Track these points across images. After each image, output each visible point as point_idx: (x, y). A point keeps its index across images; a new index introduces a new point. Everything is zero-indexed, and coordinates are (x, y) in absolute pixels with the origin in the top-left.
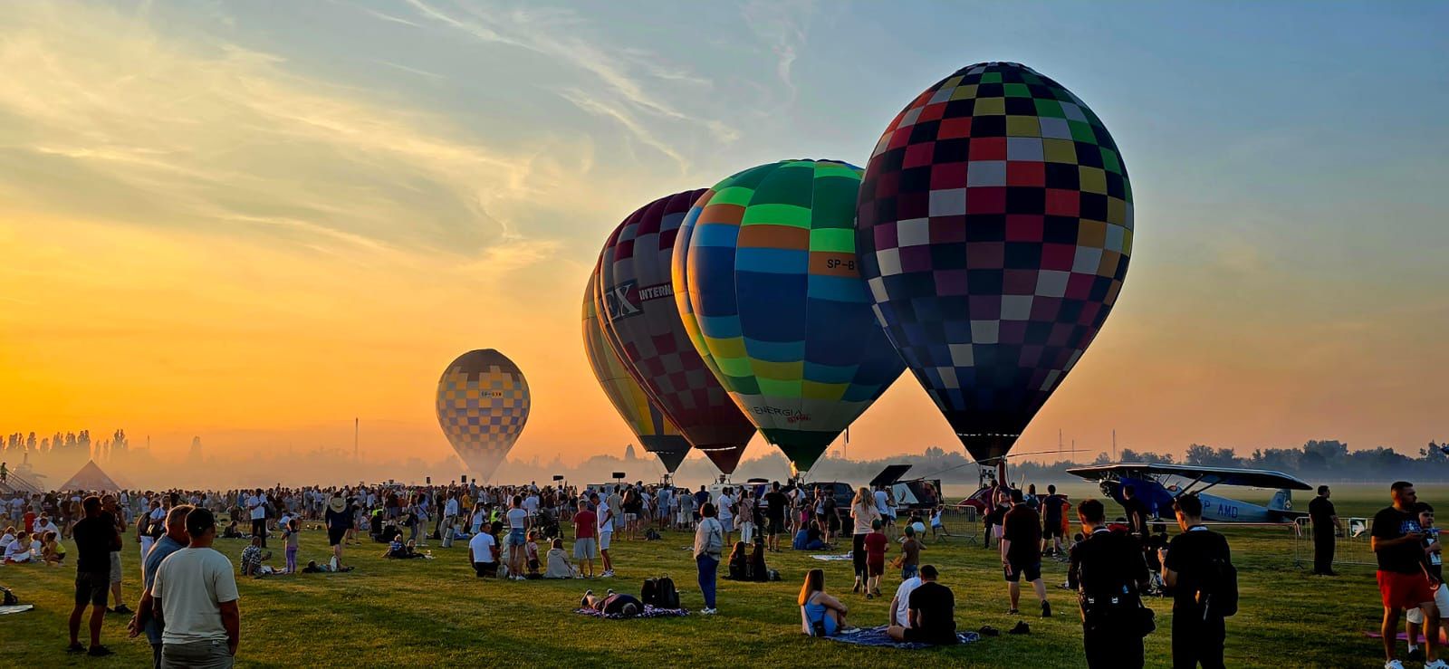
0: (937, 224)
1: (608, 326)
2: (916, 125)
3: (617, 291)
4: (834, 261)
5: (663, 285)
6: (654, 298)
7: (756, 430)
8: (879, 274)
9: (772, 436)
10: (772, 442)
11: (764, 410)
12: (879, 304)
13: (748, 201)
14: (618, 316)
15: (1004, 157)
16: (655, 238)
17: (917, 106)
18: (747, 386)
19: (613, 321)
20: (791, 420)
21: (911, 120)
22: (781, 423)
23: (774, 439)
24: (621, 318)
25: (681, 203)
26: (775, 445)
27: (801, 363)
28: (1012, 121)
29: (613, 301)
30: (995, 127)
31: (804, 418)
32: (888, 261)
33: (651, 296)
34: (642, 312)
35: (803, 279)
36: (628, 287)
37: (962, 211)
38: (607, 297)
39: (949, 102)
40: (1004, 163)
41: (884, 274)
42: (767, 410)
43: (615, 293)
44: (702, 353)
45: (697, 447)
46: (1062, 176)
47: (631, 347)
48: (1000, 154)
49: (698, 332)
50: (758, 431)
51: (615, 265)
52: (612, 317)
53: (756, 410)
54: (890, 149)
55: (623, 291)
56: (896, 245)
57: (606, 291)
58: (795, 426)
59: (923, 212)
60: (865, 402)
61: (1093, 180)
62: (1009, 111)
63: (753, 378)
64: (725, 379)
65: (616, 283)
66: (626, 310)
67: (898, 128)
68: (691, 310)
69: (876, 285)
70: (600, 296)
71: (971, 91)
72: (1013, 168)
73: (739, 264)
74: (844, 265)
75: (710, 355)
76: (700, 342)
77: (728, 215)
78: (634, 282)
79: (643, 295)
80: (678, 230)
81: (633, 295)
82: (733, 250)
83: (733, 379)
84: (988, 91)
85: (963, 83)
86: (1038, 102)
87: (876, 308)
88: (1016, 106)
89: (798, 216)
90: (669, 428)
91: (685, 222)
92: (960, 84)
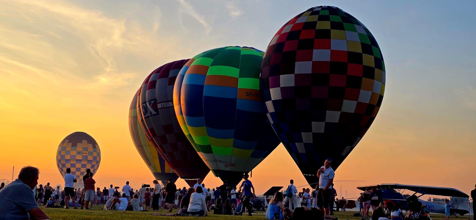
0: (298, 77)
1: (142, 120)
2: (290, 32)
3: (147, 104)
4: (249, 92)
5: (168, 102)
6: (164, 108)
7: (209, 170)
8: (270, 99)
9: (217, 173)
10: (217, 176)
11: (214, 161)
12: (270, 113)
13: (210, 64)
14: (147, 115)
15: (329, 47)
16: (166, 80)
17: (291, 24)
18: (207, 149)
19: (145, 118)
20: (226, 166)
21: (288, 30)
22: (222, 167)
23: (218, 174)
24: (148, 117)
25: (179, 65)
26: (219, 178)
27: (232, 140)
28: (333, 32)
29: (145, 108)
30: (325, 35)
31: (232, 165)
32: (275, 93)
33: (163, 107)
34: (158, 114)
35: (234, 101)
36: (152, 102)
37: (309, 71)
38: (143, 107)
39: (305, 22)
40: (329, 51)
41: (273, 99)
42: (215, 161)
43: (146, 105)
44: (186, 134)
45: (182, 178)
46: (355, 58)
47: (152, 130)
48: (328, 46)
49: (185, 124)
50: (211, 171)
51: (147, 92)
52: (144, 116)
53: (210, 161)
54: (278, 42)
55: (150, 104)
56: (280, 87)
57: (142, 104)
58: (228, 169)
59: (293, 72)
60: (261, 159)
61: (368, 60)
62: (332, 27)
63: (209, 146)
64: (196, 145)
65: (147, 100)
66: (151, 113)
67: (281, 33)
68: (181, 114)
69: (269, 105)
70: (139, 106)
71: (315, 18)
72: (333, 53)
73: (205, 93)
74: (253, 95)
75: (190, 135)
76: (186, 129)
77: (201, 70)
78: (155, 100)
79: (159, 106)
80: (177, 76)
81: (155, 107)
82: (203, 86)
83: (200, 146)
84: (323, 18)
85: (311, 15)
86: (345, 24)
87: (268, 115)
88: (336, 26)
89: (233, 72)
90: (168, 169)
91: (180, 73)
92: (310, 15)
